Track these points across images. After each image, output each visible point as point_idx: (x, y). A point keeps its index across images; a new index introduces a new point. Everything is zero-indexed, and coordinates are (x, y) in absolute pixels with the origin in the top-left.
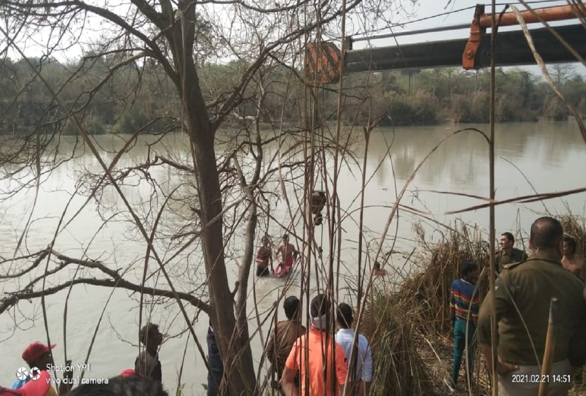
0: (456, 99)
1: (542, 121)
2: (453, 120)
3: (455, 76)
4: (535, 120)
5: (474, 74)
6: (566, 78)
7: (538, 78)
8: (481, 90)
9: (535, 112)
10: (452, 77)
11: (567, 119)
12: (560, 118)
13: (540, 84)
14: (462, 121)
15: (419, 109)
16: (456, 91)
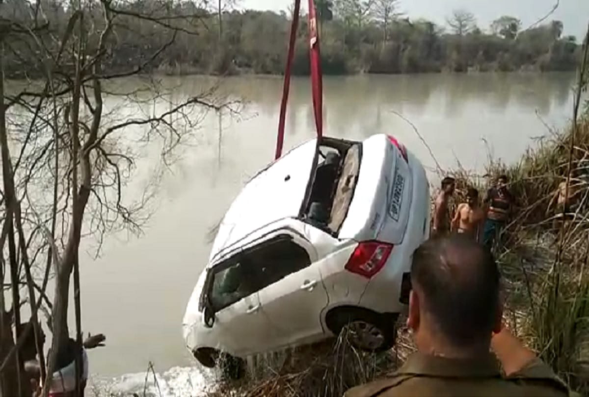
0: (365, 48)
1: (445, 71)
2: (362, 71)
3: (365, 25)
4: (438, 71)
5: (383, 22)
6: (466, 30)
7: (442, 30)
8: (388, 40)
9: (438, 63)
10: (362, 25)
11: (466, 71)
12: (460, 69)
13: (443, 36)
14: (370, 72)
15: (329, 57)
16: (367, 41)
